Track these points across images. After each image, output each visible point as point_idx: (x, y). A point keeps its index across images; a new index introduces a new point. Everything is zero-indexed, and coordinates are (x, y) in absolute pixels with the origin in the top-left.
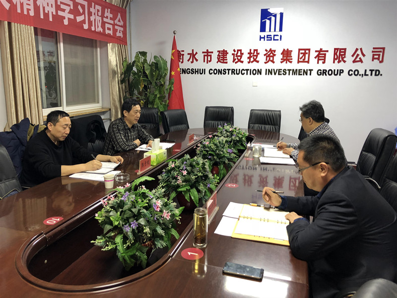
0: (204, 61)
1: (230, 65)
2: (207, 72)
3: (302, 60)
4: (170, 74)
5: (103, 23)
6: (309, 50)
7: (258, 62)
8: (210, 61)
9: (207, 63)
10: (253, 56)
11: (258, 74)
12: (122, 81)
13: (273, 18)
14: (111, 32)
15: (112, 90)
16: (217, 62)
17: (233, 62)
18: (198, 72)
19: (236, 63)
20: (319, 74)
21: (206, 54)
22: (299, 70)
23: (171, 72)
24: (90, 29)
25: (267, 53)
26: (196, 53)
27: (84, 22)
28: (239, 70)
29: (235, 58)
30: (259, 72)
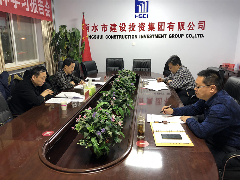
0: (102, 31)
1: (118, 33)
2: (104, 37)
3: (160, 29)
4: (82, 39)
5: (38, 7)
6: (164, 23)
7: (135, 31)
8: (106, 31)
9: (104, 32)
10: (132, 27)
11: (135, 38)
12: (52, 45)
13: (143, 4)
14: (43, 13)
15: (46, 50)
16: (110, 31)
17: (120, 31)
18: (99, 37)
19: (122, 31)
20: (170, 37)
21: (103, 26)
22: (159, 35)
23: (82, 38)
24: (30, 11)
25: (140, 26)
26: (97, 26)
27: (26, 6)
28: (124, 35)
29: (121, 28)
30: (136, 37)
